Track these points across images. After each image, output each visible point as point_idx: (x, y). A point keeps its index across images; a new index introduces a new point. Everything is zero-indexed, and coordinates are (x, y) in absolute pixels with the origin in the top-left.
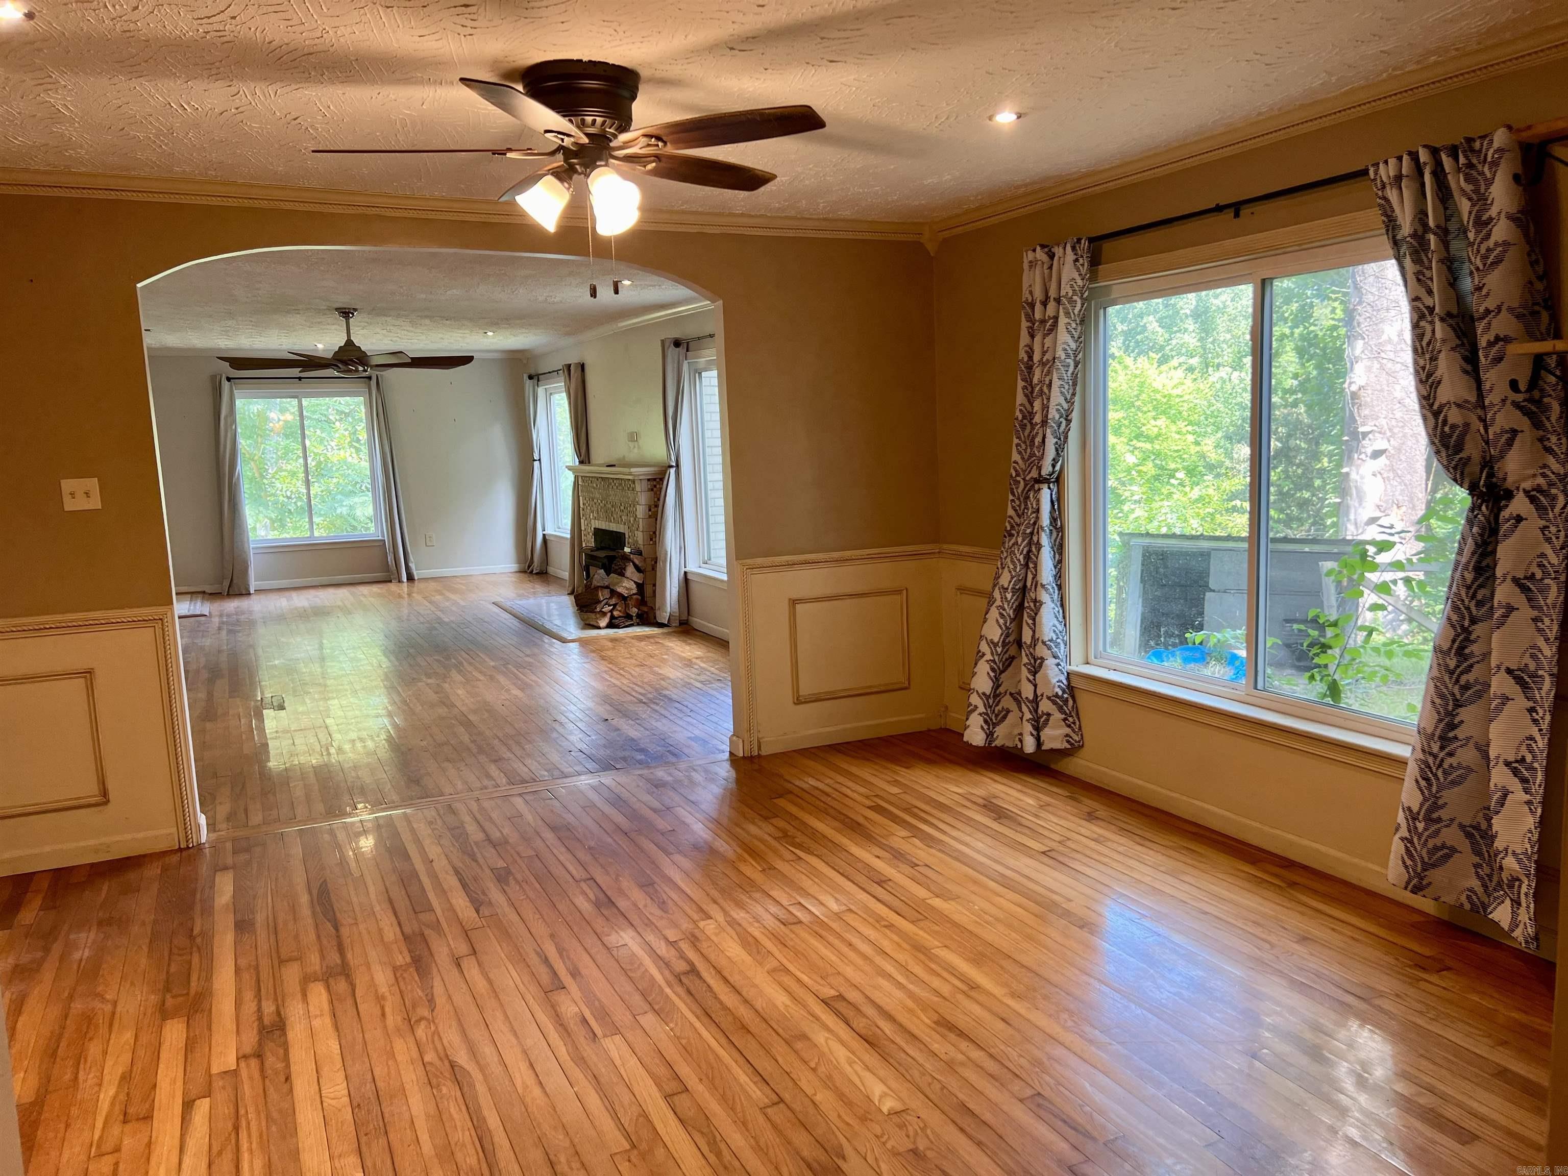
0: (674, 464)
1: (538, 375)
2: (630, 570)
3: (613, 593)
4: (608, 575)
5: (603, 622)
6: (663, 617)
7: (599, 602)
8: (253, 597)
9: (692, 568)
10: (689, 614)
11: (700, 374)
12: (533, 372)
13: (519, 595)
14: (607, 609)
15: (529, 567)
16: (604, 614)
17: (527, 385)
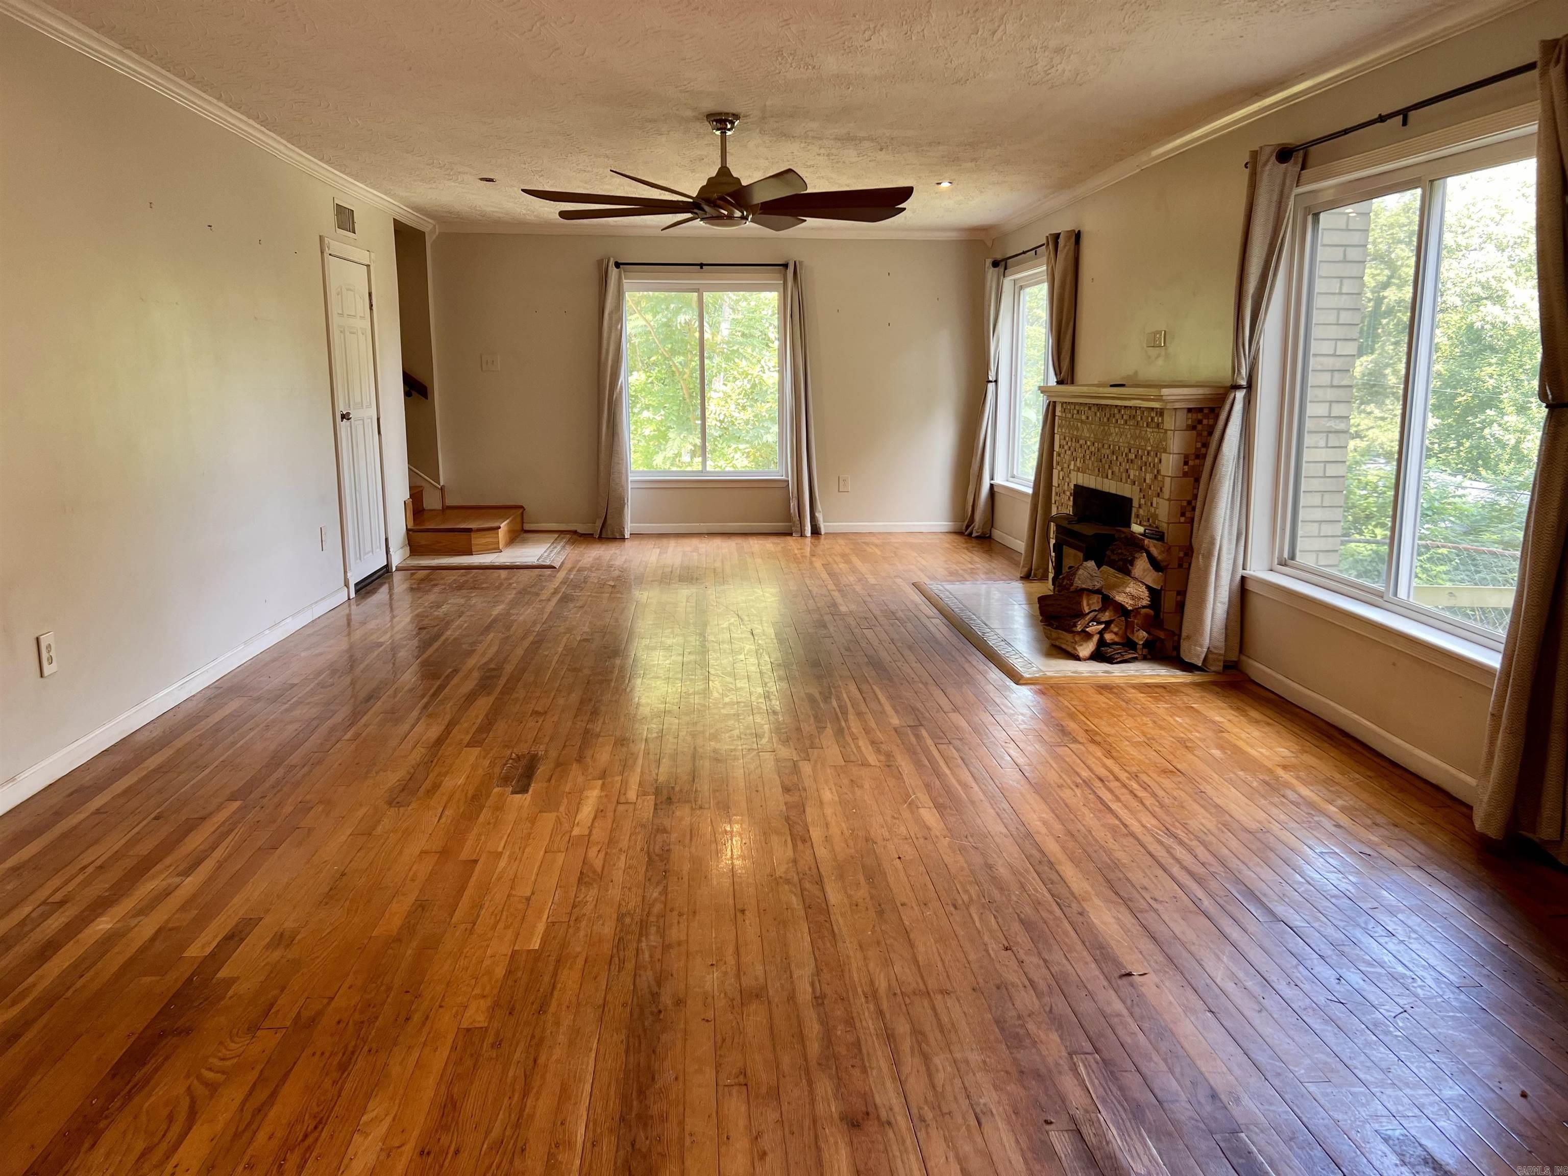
0: (1244, 383)
1: (1006, 260)
2: (1141, 566)
3: (1108, 602)
4: (1099, 566)
5: (1086, 649)
6: (1196, 653)
7: (1082, 615)
8: (627, 544)
9: (1258, 570)
10: (1241, 650)
11: (1316, 216)
12: (999, 257)
13: (951, 574)
14: (1094, 628)
15: (968, 527)
16: (1088, 636)
17: (989, 276)
